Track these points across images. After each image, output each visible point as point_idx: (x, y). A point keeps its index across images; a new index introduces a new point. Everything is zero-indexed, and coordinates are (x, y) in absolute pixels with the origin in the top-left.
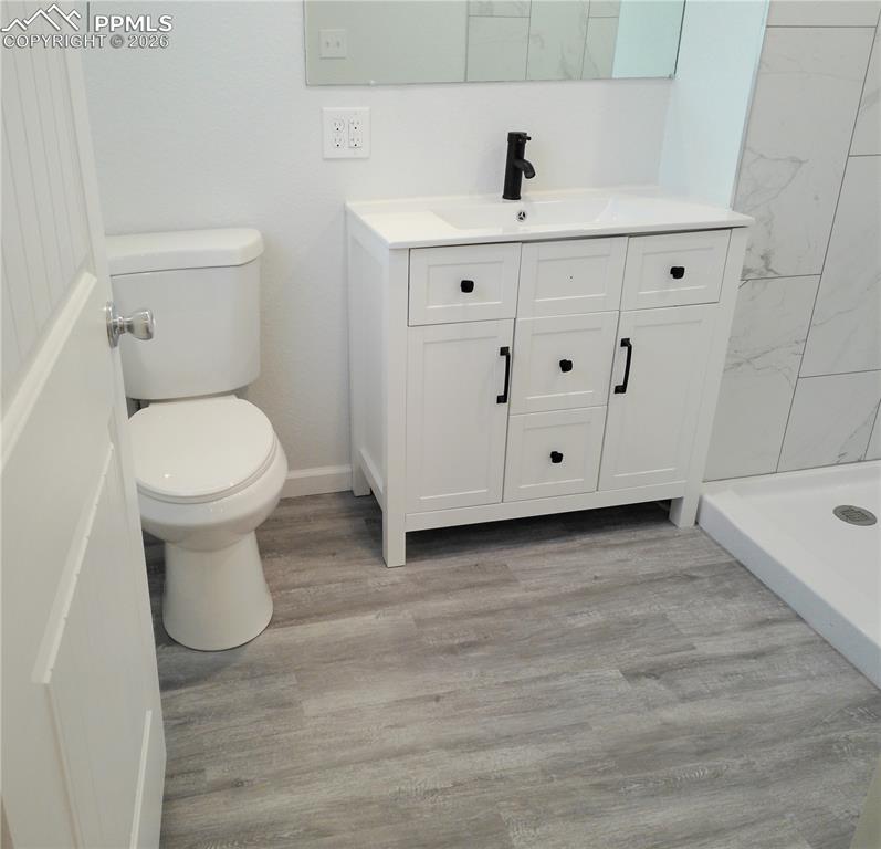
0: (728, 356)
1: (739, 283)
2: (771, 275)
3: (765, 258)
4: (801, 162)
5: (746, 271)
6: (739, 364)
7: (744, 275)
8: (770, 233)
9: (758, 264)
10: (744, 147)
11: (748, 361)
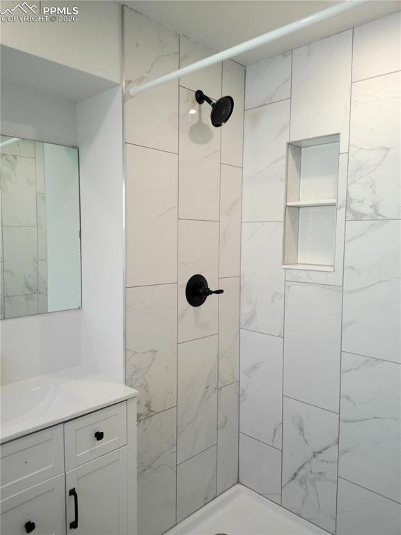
0: (138, 468)
1: (136, 423)
2: (152, 414)
3: (148, 405)
4: (156, 352)
5: (139, 416)
6: (145, 470)
7: (138, 418)
8: (147, 391)
9: (144, 410)
10: (126, 350)
11: (150, 467)
